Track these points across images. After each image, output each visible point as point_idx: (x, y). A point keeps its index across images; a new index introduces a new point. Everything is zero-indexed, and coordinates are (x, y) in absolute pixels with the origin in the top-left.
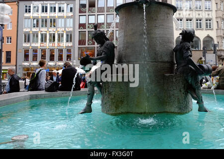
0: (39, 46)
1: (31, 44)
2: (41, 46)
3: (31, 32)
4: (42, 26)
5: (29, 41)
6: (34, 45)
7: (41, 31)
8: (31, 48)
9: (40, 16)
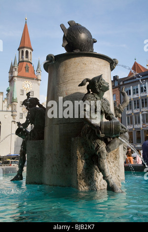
0: (141, 127)
1: (133, 127)
2: (143, 127)
3: (133, 114)
4: (143, 107)
5: (132, 123)
6: (137, 126)
7: (142, 112)
8: (134, 129)
9: (139, 96)
